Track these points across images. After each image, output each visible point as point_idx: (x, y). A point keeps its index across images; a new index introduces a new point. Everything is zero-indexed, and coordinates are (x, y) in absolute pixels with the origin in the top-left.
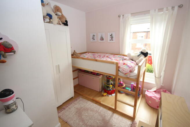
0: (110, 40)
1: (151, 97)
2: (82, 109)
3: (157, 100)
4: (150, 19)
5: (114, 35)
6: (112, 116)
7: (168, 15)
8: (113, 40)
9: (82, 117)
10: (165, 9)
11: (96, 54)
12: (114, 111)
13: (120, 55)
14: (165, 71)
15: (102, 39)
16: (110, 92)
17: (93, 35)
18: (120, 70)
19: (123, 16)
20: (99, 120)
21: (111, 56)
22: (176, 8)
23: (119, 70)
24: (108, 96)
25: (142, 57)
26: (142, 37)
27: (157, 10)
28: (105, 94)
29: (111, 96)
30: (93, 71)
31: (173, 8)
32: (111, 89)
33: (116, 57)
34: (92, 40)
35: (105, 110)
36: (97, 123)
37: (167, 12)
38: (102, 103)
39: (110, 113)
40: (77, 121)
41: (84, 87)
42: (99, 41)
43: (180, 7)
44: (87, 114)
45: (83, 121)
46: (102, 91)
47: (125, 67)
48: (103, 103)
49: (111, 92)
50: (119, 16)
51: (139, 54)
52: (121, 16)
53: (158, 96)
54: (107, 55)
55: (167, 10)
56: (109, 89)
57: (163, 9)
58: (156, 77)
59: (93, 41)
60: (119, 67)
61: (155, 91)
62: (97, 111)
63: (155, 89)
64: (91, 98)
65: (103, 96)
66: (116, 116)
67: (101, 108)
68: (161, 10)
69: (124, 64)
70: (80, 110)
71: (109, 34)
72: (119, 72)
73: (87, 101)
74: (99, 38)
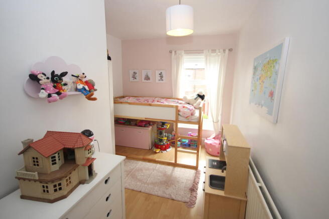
0: (159, 80)
1: (211, 144)
2: (134, 170)
3: (217, 146)
4: (204, 59)
5: (164, 74)
6: (173, 170)
7: (220, 57)
8: (162, 80)
9: (138, 177)
10: (217, 51)
11: (140, 98)
12: (175, 165)
13: (173, 99)
14: (222, 115)
15: (147, 78)
16: (164, 147)
17: (134, 73)
18: (181, 113)
19: (175, 52)
20: (160, 176)
21: (163, 100)
22: (227, 51)
23: (179, 114)
24: (162, 152)
25: (200, 100)
26: (189, 76)
27: (210, 51)
28: (158, 151)
29: (165, 152)
30: (146, 118)
31: (224, 51)
32: (164, 142)
33: (169, 101)
34: (131, 79)
35: (163, 166)
36: (159, 179)
37: (219, 54)
38: (157, 159)
39: (170, 168)
40: (133, 183)
41: (125, 147)
42: (143, 80)
43: (230, 50)
44: (142, 174)
45: (140, 181)
46: (152, 148)
47: (186, 110)
48: (160, 160)
49: (166, 147)
50: (171, 52)
51: (196, 96)
52: (173, 52)
53: (217, 142)
54: (157, 99)
55: (219, 52)
56: (162, 144)
57: (215, 50)
58: (213, 121)
59: (133, 81)
60: (179, 111)
61: (214, 138)
62: (154, 170)
63: (214, 136)
64: (141, 157)
65: (156, 153)
66: (177, 169)
67: (158, 166)
68: (214, 51)
69: (184, 107)
70: (130, 172)
71: (158, 73)
72: (179, 117)
73: (135, 161)
74: (143, 77)
